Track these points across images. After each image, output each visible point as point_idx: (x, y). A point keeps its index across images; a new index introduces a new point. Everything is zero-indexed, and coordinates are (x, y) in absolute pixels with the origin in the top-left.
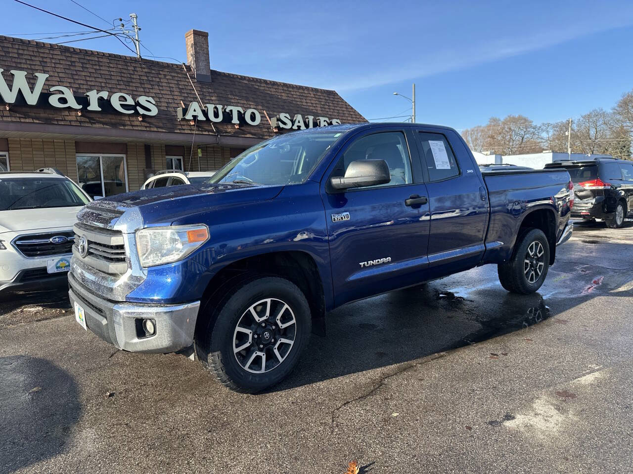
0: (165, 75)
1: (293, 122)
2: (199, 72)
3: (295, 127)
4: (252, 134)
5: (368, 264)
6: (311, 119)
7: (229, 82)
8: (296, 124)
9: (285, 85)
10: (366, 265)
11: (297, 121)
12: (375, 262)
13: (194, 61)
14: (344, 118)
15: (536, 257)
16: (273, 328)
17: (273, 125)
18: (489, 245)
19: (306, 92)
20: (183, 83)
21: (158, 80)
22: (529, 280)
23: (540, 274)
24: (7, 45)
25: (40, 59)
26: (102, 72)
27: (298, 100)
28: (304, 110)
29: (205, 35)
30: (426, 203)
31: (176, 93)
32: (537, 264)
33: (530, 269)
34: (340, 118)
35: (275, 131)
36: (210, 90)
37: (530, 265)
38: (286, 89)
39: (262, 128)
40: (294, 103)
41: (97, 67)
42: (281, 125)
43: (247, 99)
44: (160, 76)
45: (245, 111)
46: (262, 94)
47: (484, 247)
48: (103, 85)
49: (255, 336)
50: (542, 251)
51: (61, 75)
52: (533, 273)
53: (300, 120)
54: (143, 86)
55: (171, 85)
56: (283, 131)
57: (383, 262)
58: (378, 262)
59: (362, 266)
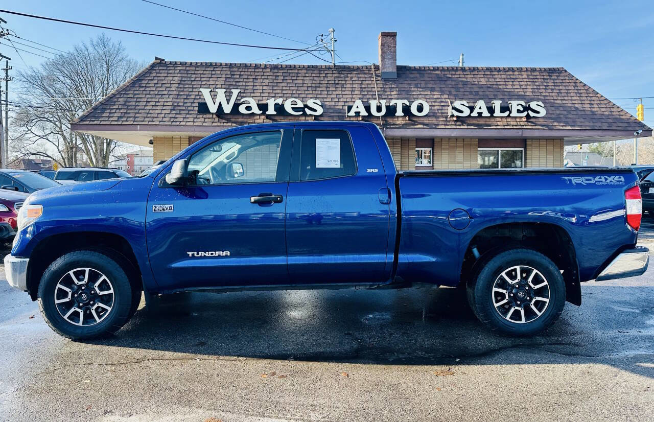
0: (352, 77)
1: (472, 109)
2: (384, 70)
3: (475, 114)
4: (424, 124)
5: (198, 254)
6: (497, 104)
7: (418, 75)
8: (477, 110)
9: (489, 69)
10: (196, 255)
11: (478, 107)
12: (208, 254)
13: (382, 61)
14: (566, 98)
15: (527, 288)
16: (93, 292)
17: (450, 114)
18: (404, 258)
19: (516, 73)
20: (367, 82)
21: (344, 82)
22: (508, 318)
23: (539, 314)
24: (234, 70)
25: (254, 77)
26: (297, 82)
27: (501, 83)
28: (506, 93)
29: (393, 35)
30: (280, 201)
31: (356, 93)
32: (528, 298)
33: (512, 303)
34: (559, 98)
35: (455, 119)
36: (393, 86)
37: (509, 296)
38: (489, 73)
39: (439, 117)
40: (494, 87)
41: (295, 78)
42: (456, 113)
43: (432, 90)
44: (347, 79)
45: (411, 103)
46: (453, 83)
47: (392, 259)
48: (294, 92)
49: (76, 296)
50: (543, 281)
51: (265, 88)
52: (519, 309)
53: (481, 106)
54: (328, 89)
55: (354, 86)
56: (461, 119)
57: (219, 256)
58: (212, 254)
59: (190, 255)
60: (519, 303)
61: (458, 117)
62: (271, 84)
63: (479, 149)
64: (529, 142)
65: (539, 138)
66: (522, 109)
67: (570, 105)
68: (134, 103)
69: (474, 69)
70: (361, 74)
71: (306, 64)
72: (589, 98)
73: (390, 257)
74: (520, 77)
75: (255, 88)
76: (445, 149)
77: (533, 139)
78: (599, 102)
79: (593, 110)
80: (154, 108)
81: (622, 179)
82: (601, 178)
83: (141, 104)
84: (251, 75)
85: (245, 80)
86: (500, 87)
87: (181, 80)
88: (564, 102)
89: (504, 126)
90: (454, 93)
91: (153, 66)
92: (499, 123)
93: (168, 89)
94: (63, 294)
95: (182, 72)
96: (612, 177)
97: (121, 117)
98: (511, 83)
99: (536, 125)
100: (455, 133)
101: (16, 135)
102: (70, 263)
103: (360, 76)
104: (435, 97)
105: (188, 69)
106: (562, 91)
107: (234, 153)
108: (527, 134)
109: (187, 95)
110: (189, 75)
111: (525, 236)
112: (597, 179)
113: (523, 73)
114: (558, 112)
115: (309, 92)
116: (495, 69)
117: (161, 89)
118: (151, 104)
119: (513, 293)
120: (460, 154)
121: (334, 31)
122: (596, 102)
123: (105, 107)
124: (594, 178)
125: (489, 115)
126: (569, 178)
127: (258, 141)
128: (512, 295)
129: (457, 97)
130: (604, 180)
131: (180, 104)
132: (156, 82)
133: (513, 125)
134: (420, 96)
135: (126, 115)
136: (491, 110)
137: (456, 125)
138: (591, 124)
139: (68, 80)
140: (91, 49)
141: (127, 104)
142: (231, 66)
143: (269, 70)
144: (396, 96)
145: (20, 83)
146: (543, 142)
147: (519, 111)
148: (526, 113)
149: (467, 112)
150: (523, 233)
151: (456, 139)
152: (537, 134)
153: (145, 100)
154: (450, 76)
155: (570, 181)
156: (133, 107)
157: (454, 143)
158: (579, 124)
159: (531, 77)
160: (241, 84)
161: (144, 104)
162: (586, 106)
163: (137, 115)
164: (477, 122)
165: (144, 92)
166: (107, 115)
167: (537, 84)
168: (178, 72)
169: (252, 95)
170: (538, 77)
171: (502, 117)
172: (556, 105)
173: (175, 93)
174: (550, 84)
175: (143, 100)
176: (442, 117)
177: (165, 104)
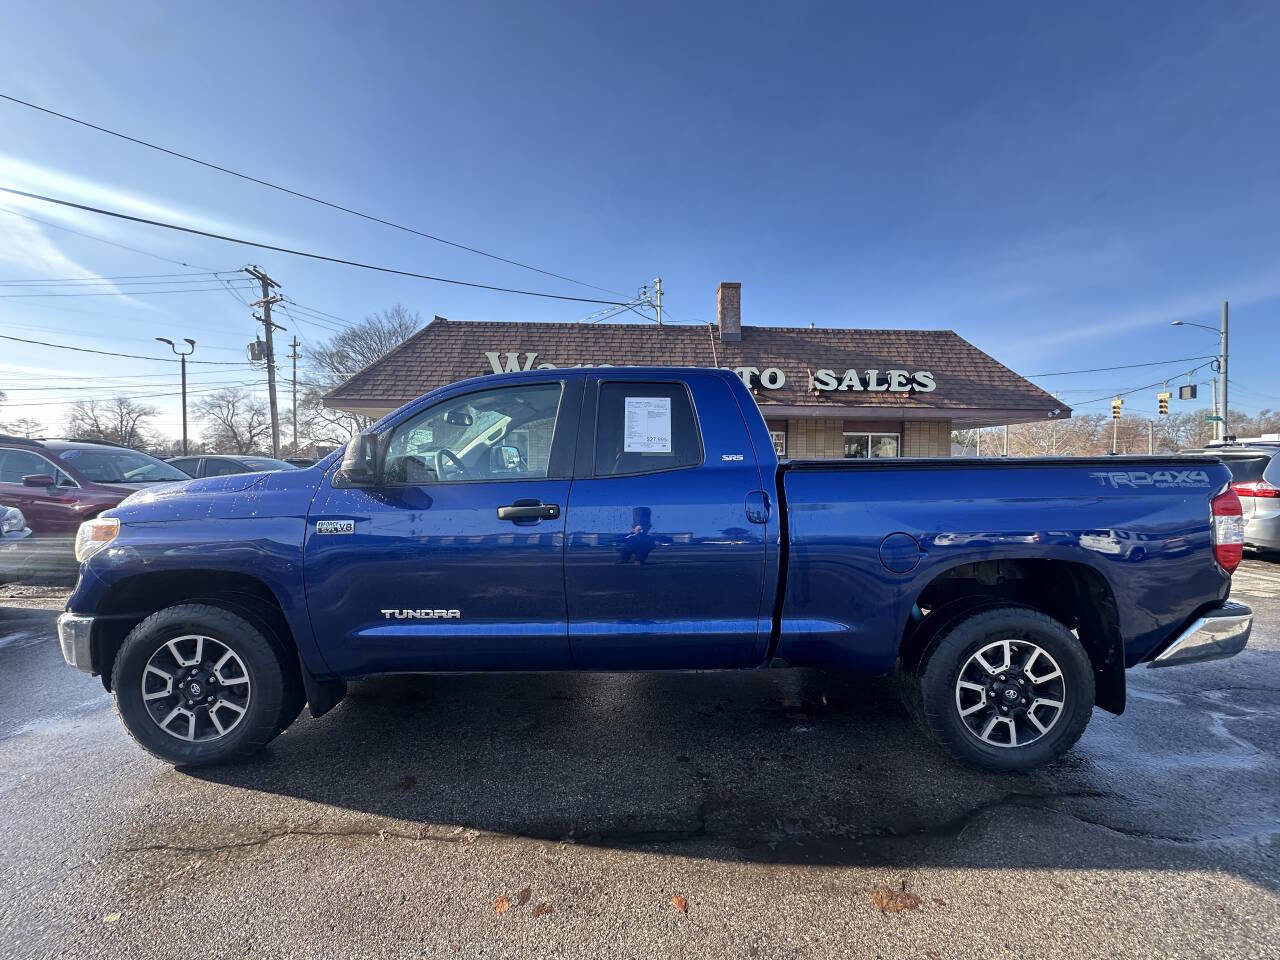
0: (683, 340)
1: (840, 381)
2: (725, 332)
3: (843, 387)
4: (777, 400)
5: (401, 613)
6: (873, 375)
7: (768, 338)
8: (846, 382)
9: (857, 332)
10: (397, 615)
11: (847, 379)
12: (420, 614)
13: (722, 319)
14: (958, 369)
15: (1022, 682)
16: (212, 680)
17: (811, 387)
18: (792, 626)
19: (893, 337)
20: (703, 346)
21: (672, 346)
22: (985, 737)
23: (1044, 731)
24: (533, 330)
25: (557, 339)
26: (613, 345)
27: (874, 350)
28: (881, 362)
29: (737, 287)
30: (555, 517)
31: (689, 359)
32: (1024, 701)
33: (992, 708)
34: (949, 369)
35: (817, 394)
36: (736, 351)
37: (988, 697)
38: (858, 337)
39: (796, 391)
40: (865, 354)
41: (610, 341)
42: (820, 386)
43: (787, 356)
44: (676, 342)
45: (761, 372)
46: (813, 348)
47: (769, 628)
48: (609, 358)
49: (181, 686)
50: (1053, 669)
51: (571, 352)
52: (1006, 720)
53: (852, 377)
54: (653, 355)
55: (686, 350)
56: (826, 393)
57: (441, 617)
58: (427, 614)
59: (388, 616)
60: (1005, 709)
61: (821, 391)
62: (579, 348)
63: (845, 434)
64: (907, 425)
65: (920, 421)
66: (904, 381)
67: (963, 377)
68: (404, 373)
69: (839, 332)
70: (695, 335)
71: (625, 322)
72: (987, 369)
73: (765, 625)
74: (898, 342)
75: (558, 353)
76: (802, 434)
77: (912, 421)
78: (1000, 374)
79: (994, 383)
80: (430, 378)
81: (1204, 476)
82: (1163, 475)
83: (413, 373)
84: (554, 337)
85: (546, 344)
86: (873, 354)
87: (466, 344)
88: (956, 373)
89: (880, 403)
90: (814, 361)
91: (431, 327)
92: (873, 400)
93: (449, 355)
94: (157, 684)
95: (467, 334)
96: (1185, 473)
97: (387, 390)
98: (886, 350)
99: (921, 402)
100: (817, 413)
101: (305, 419)
102: (168, 626)
103: (694, 338)
104: (791, 365)
105: (475, 330)
106: (952, 360)
107: (500, 430)
108: (910, 414)
109: (472, 363)
110: (476, 338)
111: (1003, 578)
112: (1157, 476)
113: (901, 337)
114: (949, 386)
115: (627, 358)
116: (866, 331)
117: (440, 355)
118: (426, 373)
119: (994, 691)
120: (820, 441)
121: (660, 281)
122: (996, 374)
123: (367, 377)
124: (1152, 474)
125: (862, 389)
126: (1105, 474)
127: (537, 411)
128: (993, 694)
129: (818, 367)
130: (1170, 479)
131: (462, 374)
132: (434, 346)
133: (892, 403)
134: (772, 365)
135: (394, 388)
136: (865, 383)
137: (819, 402)
138: (991, 402)
139: (360, 358)
140: (385, 322)
141: (397, 373)
142: (529, 326)
143: (576, 331)
144: (741, 364)
145: (307, 360)
146: (925, 426)
147: (900, 384)
148: (909, 387)
149: (833, 385)
150: (999, 573)
151: (816, 420)
152: (921, 414)
153: (419, 369)
154: (809, 340)
155: (1107, 479)
156: (403, 378)
157: (813, 425)
158: (977, 402)
159: (912, 342)
160: (541, 348)
161: (418, 373)
162: (984, 379)
163: (408, 388)
164: (844, 399)
165: (418, 359)
166: (370, 387)
167: (920, 350)
168: (461, 334)
169: (555, 361)
170: (921, 342)
171: (877, 392)
172: (945, 378)
173: (457, 360)
174: (936, 351)
175: (416, 369)
176: (800, 391)
177: (445, 374)
